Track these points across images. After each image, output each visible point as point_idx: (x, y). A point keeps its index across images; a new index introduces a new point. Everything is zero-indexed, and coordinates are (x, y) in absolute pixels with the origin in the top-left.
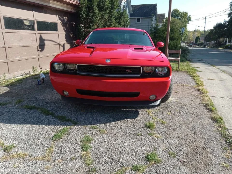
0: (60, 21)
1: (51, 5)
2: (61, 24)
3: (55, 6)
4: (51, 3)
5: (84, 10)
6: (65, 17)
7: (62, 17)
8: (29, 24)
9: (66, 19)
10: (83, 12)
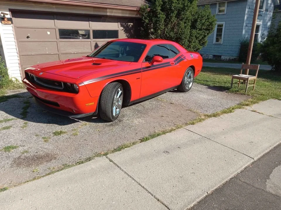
0: (122, 28)
1: (108, 14)
2: (123, 31)
3: (113, 14)
4: (108, 12)
5: (146, 16)
6: (129, 24)
7: (125, 24)
8: (84, 33)
9: (131, 26)
10: (145, 17)
